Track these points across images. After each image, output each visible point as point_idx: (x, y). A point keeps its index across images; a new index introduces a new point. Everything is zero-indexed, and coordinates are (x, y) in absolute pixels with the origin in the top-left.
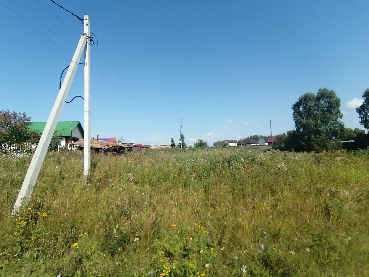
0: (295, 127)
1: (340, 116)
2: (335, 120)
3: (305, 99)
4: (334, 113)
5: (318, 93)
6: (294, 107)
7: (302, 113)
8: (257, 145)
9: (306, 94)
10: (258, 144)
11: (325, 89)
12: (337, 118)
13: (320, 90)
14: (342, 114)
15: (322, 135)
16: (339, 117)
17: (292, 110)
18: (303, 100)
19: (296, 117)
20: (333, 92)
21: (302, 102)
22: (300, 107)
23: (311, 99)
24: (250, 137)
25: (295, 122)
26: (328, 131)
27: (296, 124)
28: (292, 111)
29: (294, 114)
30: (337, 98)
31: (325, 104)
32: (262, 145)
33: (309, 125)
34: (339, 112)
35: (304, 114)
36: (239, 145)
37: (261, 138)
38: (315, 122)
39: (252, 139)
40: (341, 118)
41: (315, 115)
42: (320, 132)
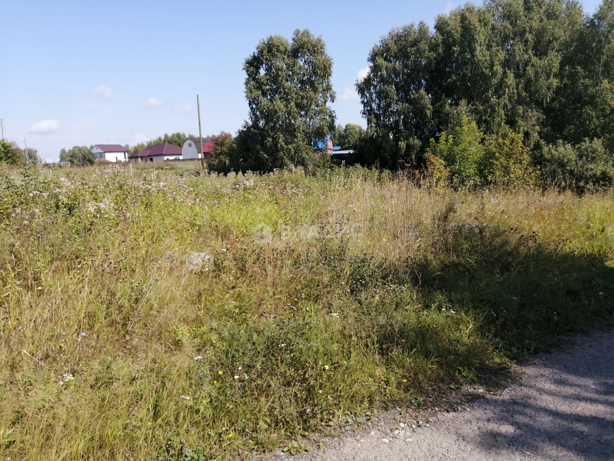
0: (249, 116)
1: (331, 96)
2: (322, 106)
3: (270, 49)
4: (321, 89)
5: (294, 39)
6: (248, 65)
7: (263, 83)
8: (179, 160)
9: (271, 39)
10: (181, 158)
11: (306, 33)
12: (325, 102)
13: (297, 32)
14: (334, 93)
15: (297, 137)
16: (329, 99)
17: (244, 72)
18: (265, 52)
19: (251, 92)
20: (320, 40)
21: (262, 56)
22: (259, 68)
23: (281, 52)
24: (163, 138)
25: (250, 104)
27: (252, 108)
28: (245, 76)
29: (247, 83)
30: (326, 56)
31: (306, 66)
32: (191, 160)
33: (276, 112)
34: (328, 88)
35: (268, 84)
36: (133, 160)
37: (189, 142)
38: (286, 106)
39: (167, 143)
40: (333, 102)
41: (286, 90)
42: (295, 130)
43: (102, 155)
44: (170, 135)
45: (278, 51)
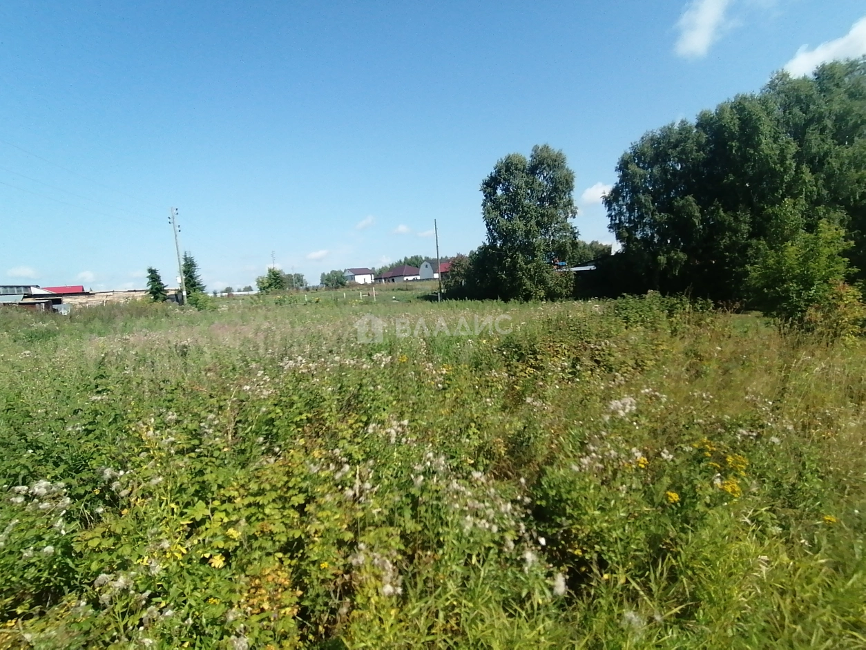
0: (487, 238)
1: (572, 212)
2: (562, 222)
3: (508, 168)
4: (561, 205)
5: (532, 156)
6: (485, 186)
7: (501, 203)
8: (416, 280)
9: (509, 158)
10: (419, 278)
11: (546, 148)
12: (567, 217)
13: (536, 149)
14: (576, 208)
15: (536, 256)
16: (570, 215)
17: (482, 193)
18: (503, 171)
19: (489, 213)
20: (561, 154)
21: (500, 176)
22: (497, 189)
23: (519, 170)
24: (403, 261)
25: (487, 225)
26: (548, 245)
27: (489, 229)
28: (482, 197)
29: (484, 205)
30: (567, 170)
31: (545, 183)
32: (428, 279)
33: (515, 231)
34: (570, 203)
35: (506, 204)
36: (378, 281)
37: (425, 263)
38: (526, 225)
39: (406, 265)
40: (574, 217)
41: (526, 209)
42: (534, 249)
43: (352, 278)
44: (409, 257)
45: (516, 170)
